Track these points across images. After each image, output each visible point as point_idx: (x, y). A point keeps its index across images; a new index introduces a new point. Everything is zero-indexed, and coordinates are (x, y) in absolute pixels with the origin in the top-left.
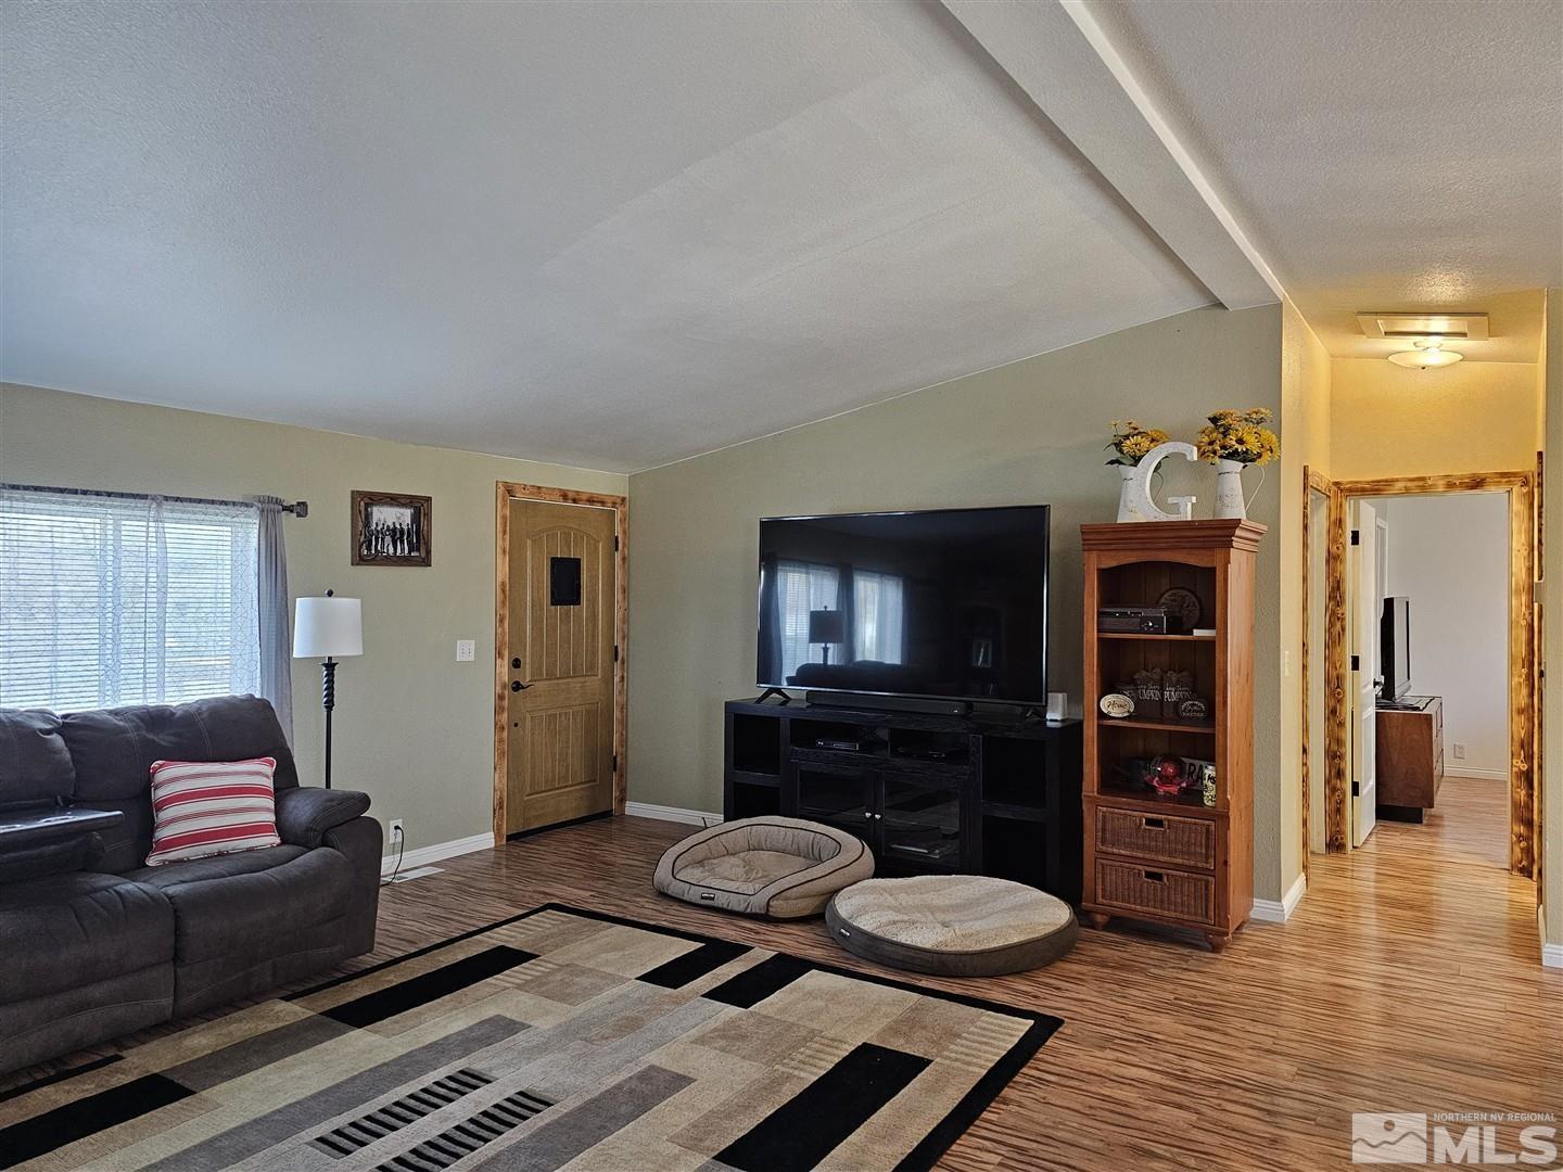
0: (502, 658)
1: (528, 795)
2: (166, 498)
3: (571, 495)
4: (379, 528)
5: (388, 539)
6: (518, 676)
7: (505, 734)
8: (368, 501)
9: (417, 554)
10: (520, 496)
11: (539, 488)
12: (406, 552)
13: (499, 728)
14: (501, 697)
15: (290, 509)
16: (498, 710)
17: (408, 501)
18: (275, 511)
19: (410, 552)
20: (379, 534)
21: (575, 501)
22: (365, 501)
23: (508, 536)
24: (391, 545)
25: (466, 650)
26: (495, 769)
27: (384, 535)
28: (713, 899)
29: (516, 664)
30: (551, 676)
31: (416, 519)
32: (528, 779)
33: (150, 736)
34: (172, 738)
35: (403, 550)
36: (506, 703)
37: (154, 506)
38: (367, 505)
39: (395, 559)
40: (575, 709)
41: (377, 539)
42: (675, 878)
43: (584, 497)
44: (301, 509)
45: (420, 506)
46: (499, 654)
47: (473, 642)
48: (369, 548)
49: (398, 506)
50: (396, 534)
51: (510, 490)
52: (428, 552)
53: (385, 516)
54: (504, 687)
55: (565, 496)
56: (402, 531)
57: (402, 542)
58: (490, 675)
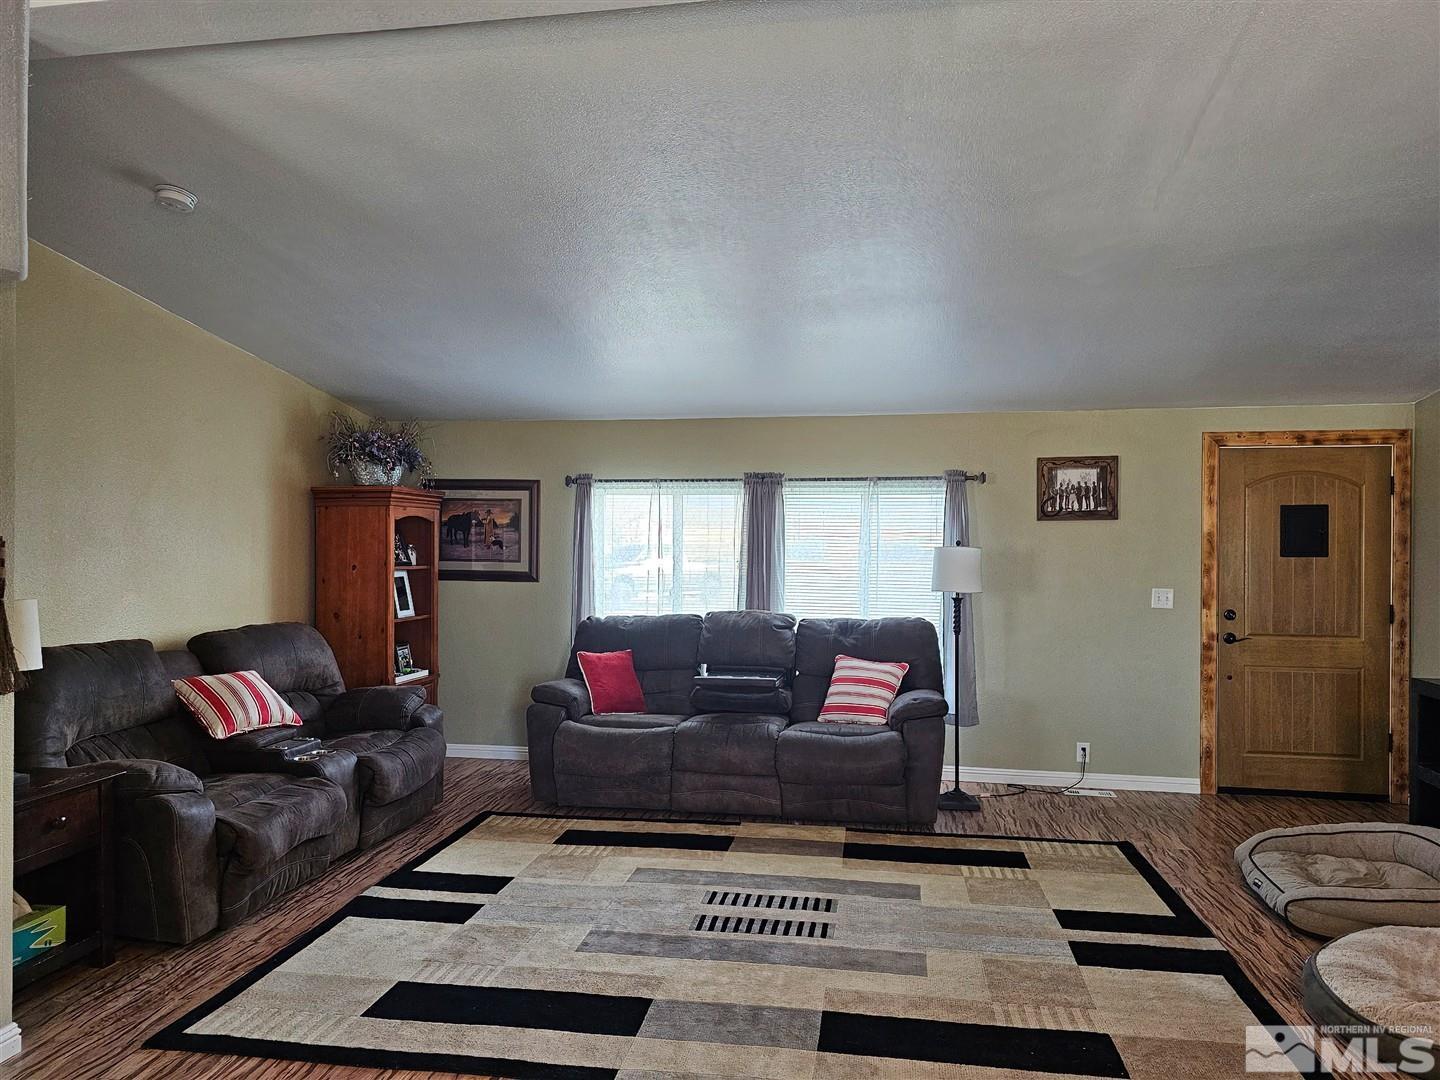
0: (1209, 609)
1: (1249, 752)
2: (879, 479)
3: (1310, 436)
4: (1063, 488)
5: (1073, 497)
6: (1231, 627)
7: (1213, 685)
8: (1051, 465)
9: (1105, 509)
10: (1233, 444)
11: (1261, 433)
12: (1092, 507)
13: (1207, 678)
14: (1206, 648)
15: (972, 478)
16: (1206, 660)
17: (1093, 462)
18: (958, 482)
19: (1096, 507)
20: (1064, 494)
21: (1317, 442)
22: (1047, 468)
23: (1216, 487)
24: (1076, 502)
25: (1163, 599)
26: (1201, 717)
27: (1068, 495)
28: (1259, 887)
29: (1230, 615)
30: (1278, 632)
31: (1101, 477)
32: (1248, 735)
33: (841, 638)
34: (852, 641)
35: (1088, 505)
36: (1214, 653)
37: (872, 484)
38: (1050, 469)
39: (1081, 514)
40: (1319, 671)
41: (1061, 497)
42: (1250, 857)
43: (1332, 436)
44: (983, 478)
45: (1108, 467)
46: (1205, 604)
47: (1172, 590)
48: (1053, 506)
49: (1082, 467)
50: (1081, 492)
51: (1218, 440)
52: (1115, 506)
53: (1068, 477)
54: (1211, 637)
55: (1301, 438)
56: (1087, 488)
57: (1087, 498)
58: (1196, 625)
